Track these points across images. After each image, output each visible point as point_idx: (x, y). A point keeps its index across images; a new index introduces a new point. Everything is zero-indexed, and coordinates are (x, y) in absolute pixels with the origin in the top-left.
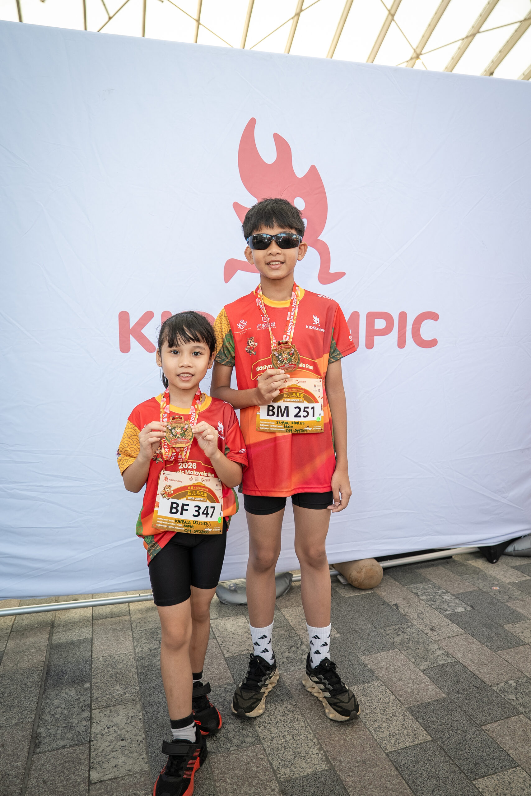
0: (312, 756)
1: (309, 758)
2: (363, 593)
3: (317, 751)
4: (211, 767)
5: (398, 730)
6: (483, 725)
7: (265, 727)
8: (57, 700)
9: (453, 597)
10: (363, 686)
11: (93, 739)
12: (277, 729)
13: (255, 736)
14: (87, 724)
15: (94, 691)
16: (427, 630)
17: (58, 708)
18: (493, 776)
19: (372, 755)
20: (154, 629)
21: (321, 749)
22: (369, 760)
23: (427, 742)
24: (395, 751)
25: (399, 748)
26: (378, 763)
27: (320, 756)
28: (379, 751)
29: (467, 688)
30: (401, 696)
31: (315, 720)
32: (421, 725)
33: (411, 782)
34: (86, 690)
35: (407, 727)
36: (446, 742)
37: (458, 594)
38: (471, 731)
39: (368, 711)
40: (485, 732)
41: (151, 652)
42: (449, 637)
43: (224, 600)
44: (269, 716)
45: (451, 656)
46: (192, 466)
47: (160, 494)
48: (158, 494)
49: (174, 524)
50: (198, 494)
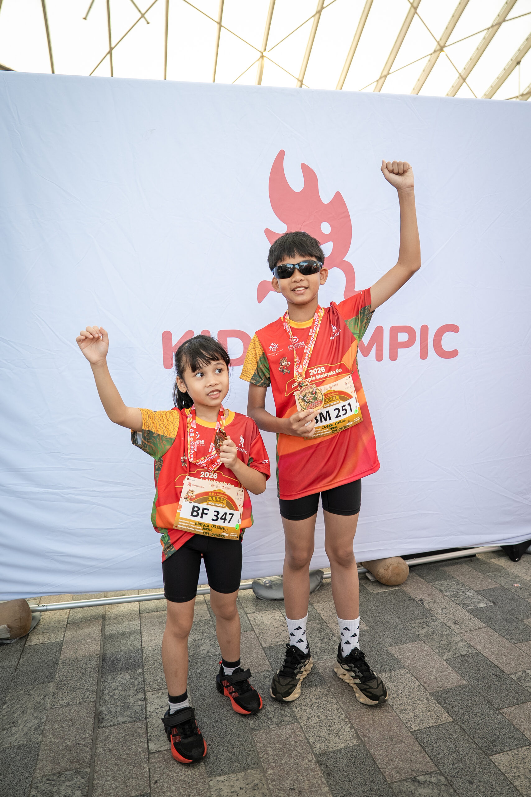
0: (344, 733)
1: (341, 735)
2: (390, 589)
3: (349, 729)
4: (254, 741)
5: (422, 712)
6: (501, 709)
7: (301, 708)
8: (114, 684)
9: (476, 594)
10: (390, 673)
11: (148, 717)
12: (312, 710)
13: (292, 716)
14: (142, 704)
15: (146, 676)
16: (451, 624)
17: (115, 690)
18: (508, 752)
19: (398, 733)
20: (196, 622)
21: (352, 727)
22: (395, 737)
23: (448, 723)
24: (420, 730)
25: (423, 728)
26: (403, 740)
27: (351, 733)
28: (404, 730)
29: (487, 676)
30: (425, 682)
32: (443, 708)
33: (434, 757)
34: (139, 675)
35: (430, 709)
36: (466, 723)
37: (480, 591)
38: (489, 713)
39: (395, 696)
40: (502, 715)
41: (195, 642)
42: (471, 630)
43: (260, 596)
44: (304, 699)
45: (472, 647)
46: (213, 476)
47: (183, 498)
48: (181, 498)
49: (194, 526)
50: (219, 500)
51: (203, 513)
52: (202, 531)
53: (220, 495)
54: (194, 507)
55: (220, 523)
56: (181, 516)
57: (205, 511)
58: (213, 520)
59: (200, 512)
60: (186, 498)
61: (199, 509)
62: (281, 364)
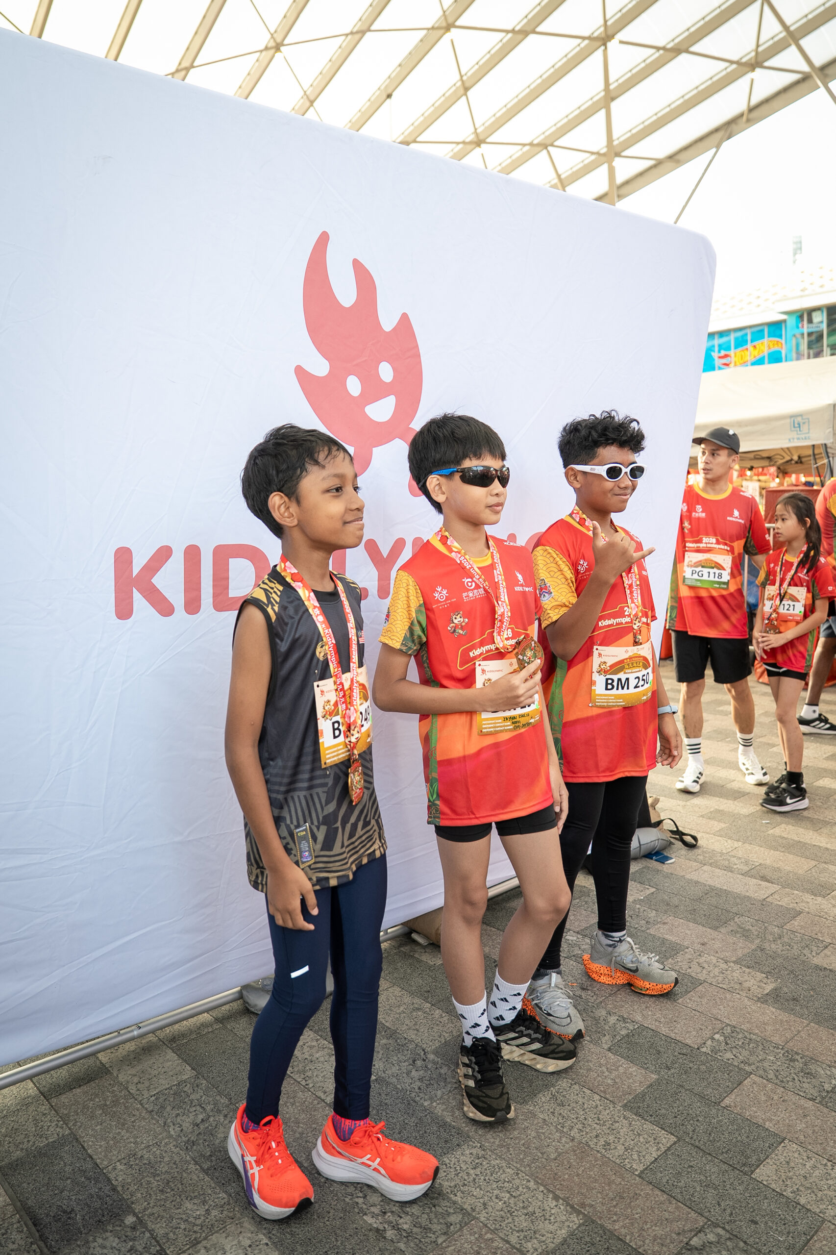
0: (553, 1211)
1: (550, 1216)
3: (555, 1203)
5: (633, 1140)
6: (720, 1101)
7: (463, 1192)
10: (550, 1092)
12: (481, 1189)
13: (458, 1210)
15: (150, 1225)
18: (767, 1161)
19: (623, 1183)
21: (556, 1198)
22: (624, 1192)
23: (674, 1144)
24: (646, 1169)
25: (649, 1164)
26: (637, 1192)
27: (562, 1207)
28: (628, 1175)
29: (673, 1058)
30: (605, 1092)
31: (522, 1160)
32: (654, 1125)
33: (689, 1202)
34: (133, 1229)
35: (639, 1132)
36: (695, 1137)
37: (582, 930)
38: (711, 1113)
39: (580, 1126)
40: (727, 1110)
42: (610, 995)
44: (457, 1175)
45: (629, 1021)
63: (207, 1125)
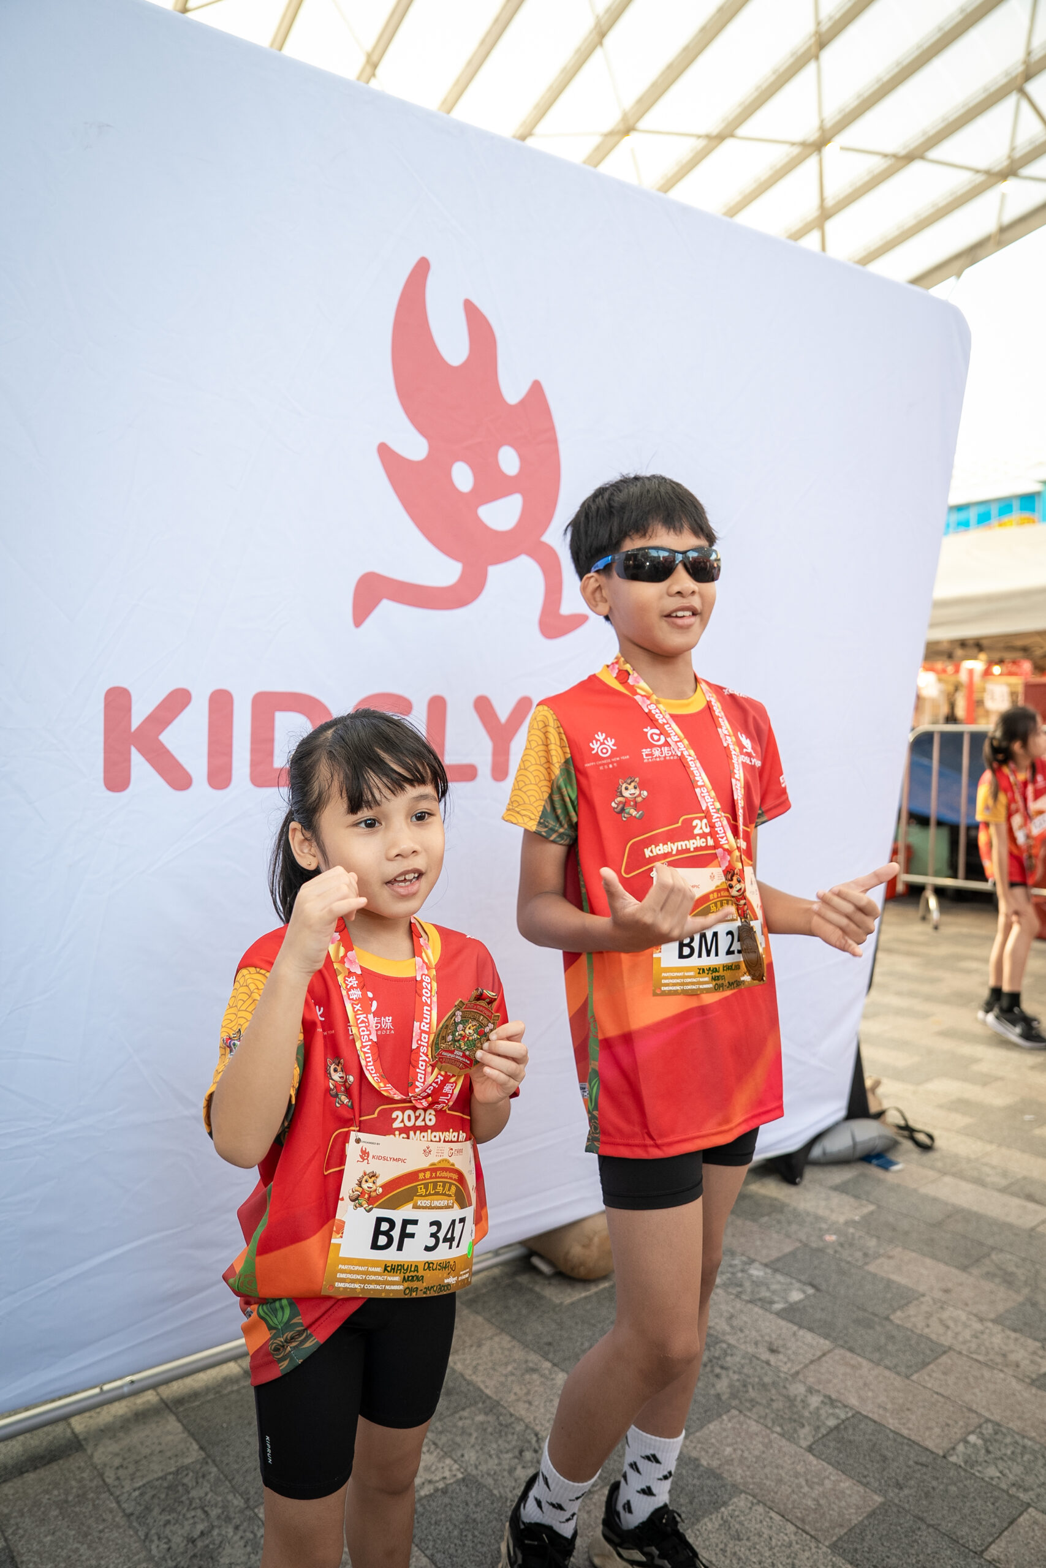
2: (594, 1289)
6: (983, 1551)
9: (769, 1271)
16: (765, 1355)
20: (170, 1477)
29: (908, 1470)
37: (772, 1262)
41: (195, 1546)
42: (812, 1362)
45: (839, 1405)
46: (424, 1120)
47: (347, 1199)
48: (342, 1199)
49: (380, 1278)
50: (440, 1189)
51: (404, 1235)
52: (401, 1287)
53: (444, 1174)
54: (379, 1221)
55: (443, 1253)
56: (343, 1254)
57: (410, 1229)
58: (428, 1249)
59: (396, 1233)
60: (357, 1199)
61: (392, 1224)
62: (621, 792)
63: (207, 1542)
